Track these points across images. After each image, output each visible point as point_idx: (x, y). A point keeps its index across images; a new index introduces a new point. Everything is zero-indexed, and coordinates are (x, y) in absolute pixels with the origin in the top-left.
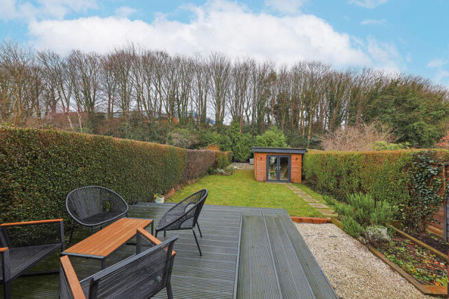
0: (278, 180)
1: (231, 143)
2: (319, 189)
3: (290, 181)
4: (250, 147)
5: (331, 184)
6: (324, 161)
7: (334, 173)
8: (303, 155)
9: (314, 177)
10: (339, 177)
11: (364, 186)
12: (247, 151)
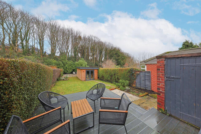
0: (90, 80)
1: (63, 65)
2: (105, 81)
3: (94, 79)
4: (72, 67)
5: (109, 78)
6: (106, 71)
7: (110, 75)
8: (98, 69)
9: (103, 77)
10: (111, 76)
11: (119, 78)
12: (71, 68)
